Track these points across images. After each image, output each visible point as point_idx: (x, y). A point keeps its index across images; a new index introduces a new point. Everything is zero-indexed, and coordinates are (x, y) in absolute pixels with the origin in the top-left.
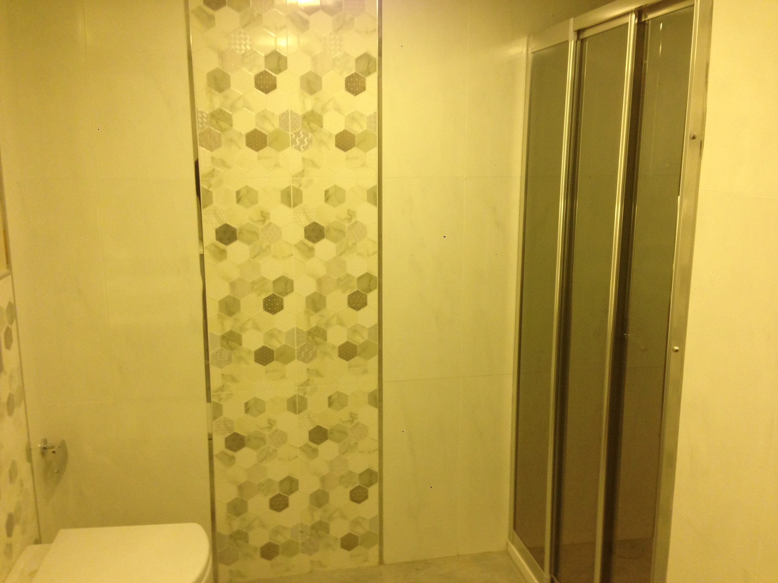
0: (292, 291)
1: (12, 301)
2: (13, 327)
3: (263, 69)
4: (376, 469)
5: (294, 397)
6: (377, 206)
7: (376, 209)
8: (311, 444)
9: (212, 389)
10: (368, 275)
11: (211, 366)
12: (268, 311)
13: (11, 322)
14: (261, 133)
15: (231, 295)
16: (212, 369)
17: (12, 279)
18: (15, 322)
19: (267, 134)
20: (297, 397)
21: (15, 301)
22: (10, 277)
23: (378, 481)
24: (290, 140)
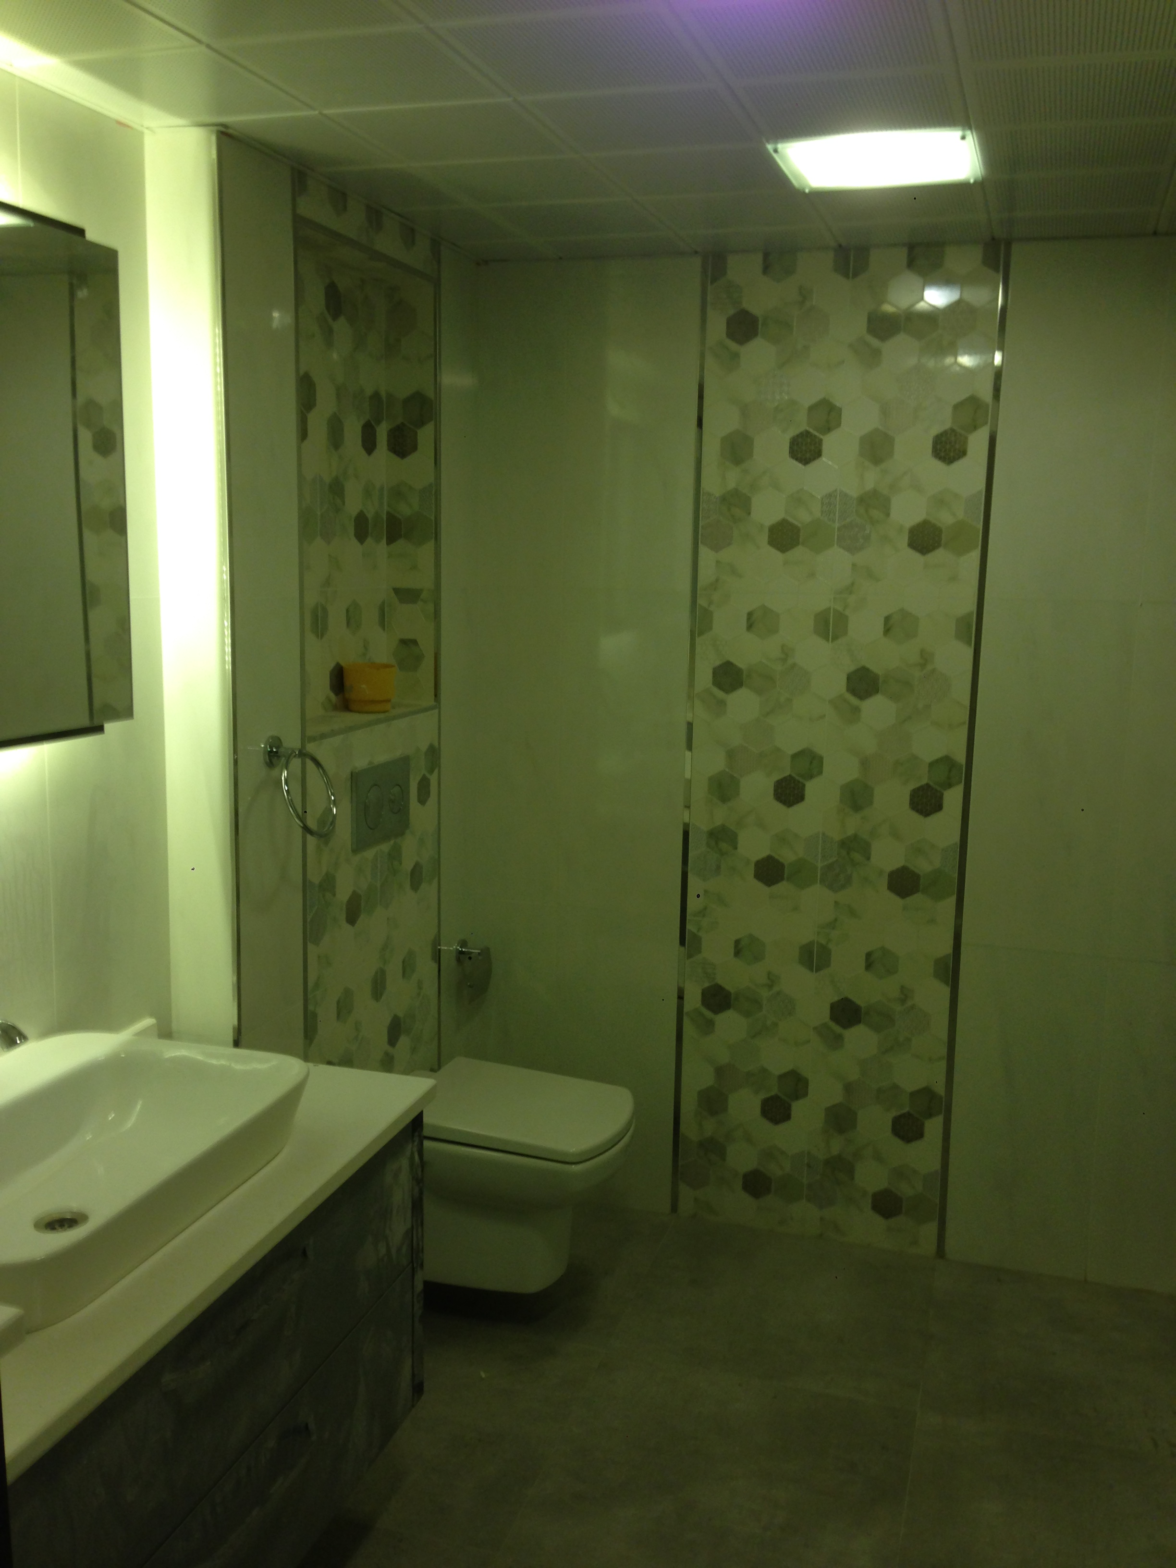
0: (820, 772)
1: (436, 744)
2: (433, 779)
3: (804, 427)
4: (940, 1090)
5: (811, 943)
6: (970, 645)
7: (969, 652)
8: (833, 1025)
9: (689, 911)
10: (947, 761)
11: (690, 875)
12: (781, 802)
13: (431, 771)
14: (791, 525)
15: (727, 770)
16: (692, 879)
17: (439, 712)
18: (436, 771)
19: (799, 525)
20: (816, 944)
21: (439, 743)
22: (436, 711)
23: (943, 1113)
24: (836, 537)
